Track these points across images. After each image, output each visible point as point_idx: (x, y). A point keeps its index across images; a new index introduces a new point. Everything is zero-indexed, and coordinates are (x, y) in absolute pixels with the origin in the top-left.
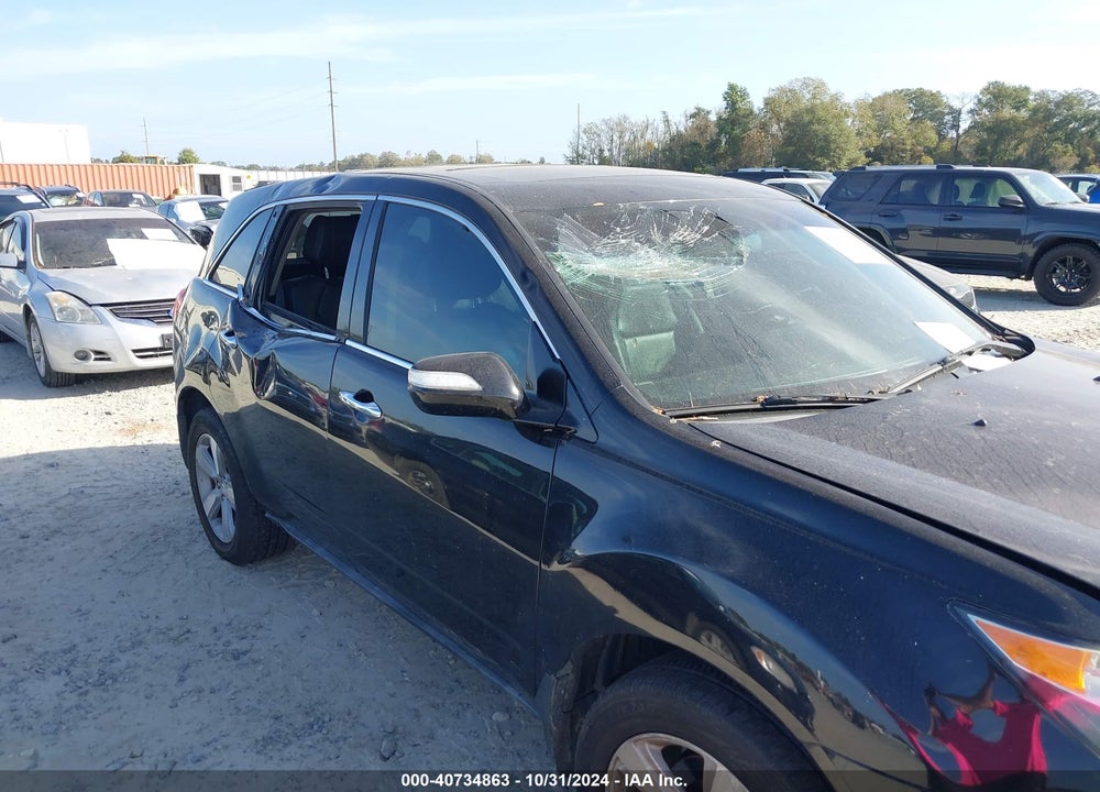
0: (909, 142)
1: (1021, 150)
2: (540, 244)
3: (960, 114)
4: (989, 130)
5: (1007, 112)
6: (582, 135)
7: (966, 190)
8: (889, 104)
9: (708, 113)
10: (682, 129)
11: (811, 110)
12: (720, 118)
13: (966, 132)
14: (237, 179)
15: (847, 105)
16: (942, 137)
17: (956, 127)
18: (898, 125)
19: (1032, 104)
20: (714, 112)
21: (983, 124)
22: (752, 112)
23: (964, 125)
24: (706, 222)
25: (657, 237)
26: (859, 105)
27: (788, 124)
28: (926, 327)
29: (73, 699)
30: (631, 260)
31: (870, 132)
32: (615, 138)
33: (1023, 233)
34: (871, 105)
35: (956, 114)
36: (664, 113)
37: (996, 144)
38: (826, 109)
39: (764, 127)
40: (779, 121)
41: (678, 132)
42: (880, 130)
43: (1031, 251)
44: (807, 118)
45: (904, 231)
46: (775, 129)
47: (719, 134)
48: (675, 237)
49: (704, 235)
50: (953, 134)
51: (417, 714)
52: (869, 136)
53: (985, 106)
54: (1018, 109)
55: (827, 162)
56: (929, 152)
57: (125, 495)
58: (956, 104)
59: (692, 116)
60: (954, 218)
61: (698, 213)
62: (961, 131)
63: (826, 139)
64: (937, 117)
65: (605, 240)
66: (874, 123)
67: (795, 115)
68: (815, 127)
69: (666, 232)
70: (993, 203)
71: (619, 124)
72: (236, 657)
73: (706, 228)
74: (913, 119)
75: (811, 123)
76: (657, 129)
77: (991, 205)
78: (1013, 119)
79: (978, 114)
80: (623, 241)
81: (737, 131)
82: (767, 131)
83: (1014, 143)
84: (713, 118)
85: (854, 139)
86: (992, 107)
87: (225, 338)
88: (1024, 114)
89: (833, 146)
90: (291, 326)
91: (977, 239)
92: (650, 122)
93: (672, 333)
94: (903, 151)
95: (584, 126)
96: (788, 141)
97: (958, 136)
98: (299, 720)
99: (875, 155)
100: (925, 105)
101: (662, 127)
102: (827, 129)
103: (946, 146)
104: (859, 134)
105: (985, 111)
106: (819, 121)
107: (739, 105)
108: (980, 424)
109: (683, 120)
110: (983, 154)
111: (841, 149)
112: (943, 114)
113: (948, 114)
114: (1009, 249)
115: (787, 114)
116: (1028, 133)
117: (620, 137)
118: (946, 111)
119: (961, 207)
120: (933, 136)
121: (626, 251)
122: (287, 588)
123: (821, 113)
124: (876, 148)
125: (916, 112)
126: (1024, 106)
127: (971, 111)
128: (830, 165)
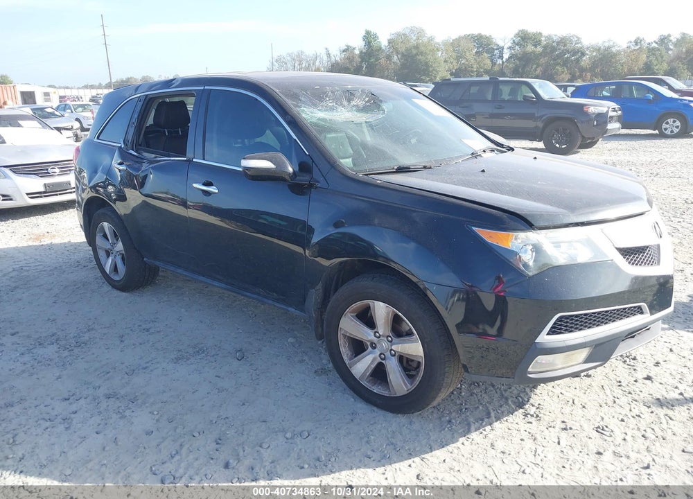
0: (475, 66)
1: (539, 71)
2: (293, 105)
3: (503, 49)
4: (520, 59)
5: (530, 48)
6: (275, 63)
7: (506, 92)
8: (462, 43)
9: (354, 49)
10: (338, 59)
11: (416, 47)
12: (361, 52)
13: (507, 60)
14: (47, 94)
15: (437, 43)
16: (494, 64)
17: (501, 57)
18: (469, 55)
19: (544, 43)
20: (357, 48)
21: (516, 55)
22: (381, 48)
23: (506, 56)
24: (367, 96)
25: (345, 103)
26: (445, 44)
27: (403, 55)
28: (466, 141)
29: (66, 353)
30: (335, 113)
31: (452, 60)
32: (296, 65)
33: (536, 115)
34: (452, 44)
35: (501, 49)
36: (327, 49)
37: (524, 67)
38: (425, 45)
39: (389, 57)
40: (397, 53)
41: (336, 60)
42: (458, 59)
43: (541, 125)
44: (414, 52)
45: (474, 116)
46: (395, 58)
47: (361, 62)
48: (353, 103)
49: (366, 102)
50: (500, 61)
51: (250, 344)
52: (452, 63)
53: (517, 44)
54: (536, 46)
55: (428, 79)
56: (487, 72)
57: (49, 269)
58: (501, 44)
59: (344, 51)
60: (500, 107)
61: (363, 91)
62: (504, 60)
63: (426, 64)
64: (490, 51)
65: (322, 104)
66: (454, 55)
67: (407, 50)
68: (420, 57)
69: (349, 101)
70: (520, 98)
71: (298, 56)
72: (148, 330)
73: (367, 99)
74: (476, 53)
75: (417, 54)
76: (323, 60)
77: (519, 100)
78: (534, 52)
79: (513, 50)
80: (330, 104)
81: (372, 60)
82: (390, 60)
83: (535, 66)
84: (357, 52)
85: (443, 65)
86: (521, 44)
87: (118, 166)
88: (539, 49)
89: (431, 69)
90: (156, 157)
91: (514, 119)
92: (318, 54)
93: (351, 159)
94: (472, 72)
95: (275, 57)
96: (403, 66)
97: (503, 62)
98: (191, 350)
99: (456, 74)
100: (483, 44)
101: (325, 58)
102: (427, 58)
103: (496, 68)
104: (445, 61)
105: (517, 47)
106: (422, 53)
107: (373, 44)
108: (483, 171)
109: (339, 54)
110: (516, 72)
111: (436, 70)
112: (494, 49)
113: (496, 49)
114: (530, 124)
115: (402, 49)
116: (543, 61)
117: (299, 65)
118: (495, 48)
119: (504, 101)
120: (488, 62)
121: (332, 109)
122: (163, 302)
123: (422, 49)
124: (456, 70)
125: (478, 48)
126: (540, 44)
127: (509, 48)
128: (429, 80)
